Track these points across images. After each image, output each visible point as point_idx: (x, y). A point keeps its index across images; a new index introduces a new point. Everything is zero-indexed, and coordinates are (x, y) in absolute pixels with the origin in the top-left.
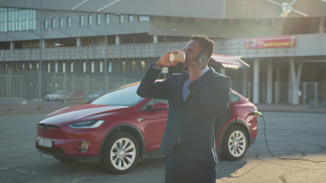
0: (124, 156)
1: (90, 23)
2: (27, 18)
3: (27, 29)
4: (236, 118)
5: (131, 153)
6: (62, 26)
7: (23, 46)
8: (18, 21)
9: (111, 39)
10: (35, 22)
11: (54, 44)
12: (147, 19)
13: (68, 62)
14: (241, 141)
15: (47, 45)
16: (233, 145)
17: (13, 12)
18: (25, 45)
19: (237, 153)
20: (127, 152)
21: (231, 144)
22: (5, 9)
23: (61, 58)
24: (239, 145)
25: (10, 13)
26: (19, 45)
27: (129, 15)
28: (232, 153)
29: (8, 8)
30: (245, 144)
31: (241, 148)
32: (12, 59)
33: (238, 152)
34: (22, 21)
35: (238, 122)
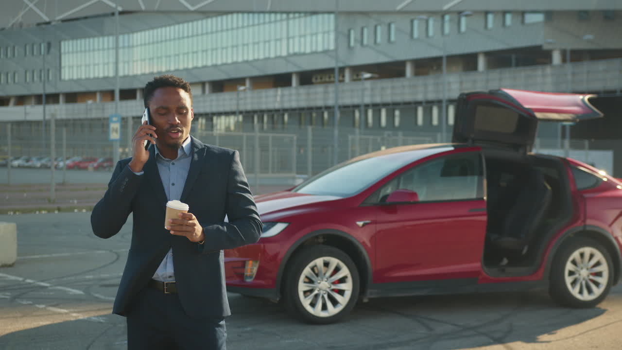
0: (328, 290)
1: (431, 33)
2: (320, 29)
3: (320, 49)
4: (584, 221)
5: (342, 286)
6: (379, 40)
7: (314, 80)
8: (305, 36)
9: (468, 62)
10: (332, 36)
11: (362, 75)
12: (539, 18)
13: (391, 107)
14: (597, 269)
15: (355, 77)
16: (577, 276)
17: (297, 20)
18: (316, 79)
19: (585, 292)
20: (334, 283)
21: (571, 273)
22: (284, 16)
23: (378, 100)
24: (591, 277)
25: (291, 22)
26: (307, 78)
27: (504, 13)
28: (575, 292)
29: (288, 13)
30: (606, 274)
31: (597, 284)
32: (294, 105)
33: (590, 291)
34: (312, 35)
35: (588, 229)
